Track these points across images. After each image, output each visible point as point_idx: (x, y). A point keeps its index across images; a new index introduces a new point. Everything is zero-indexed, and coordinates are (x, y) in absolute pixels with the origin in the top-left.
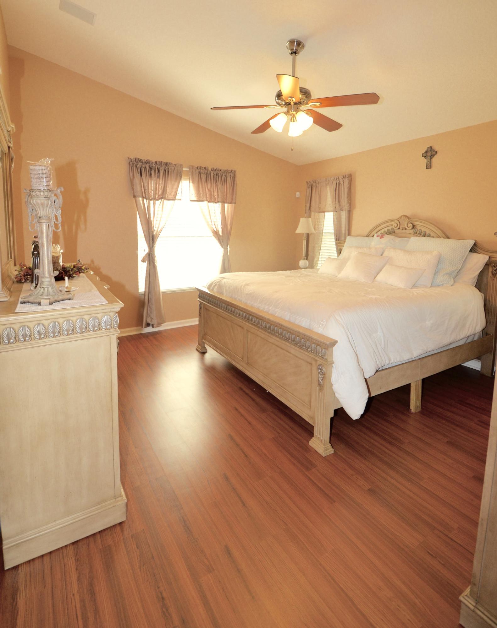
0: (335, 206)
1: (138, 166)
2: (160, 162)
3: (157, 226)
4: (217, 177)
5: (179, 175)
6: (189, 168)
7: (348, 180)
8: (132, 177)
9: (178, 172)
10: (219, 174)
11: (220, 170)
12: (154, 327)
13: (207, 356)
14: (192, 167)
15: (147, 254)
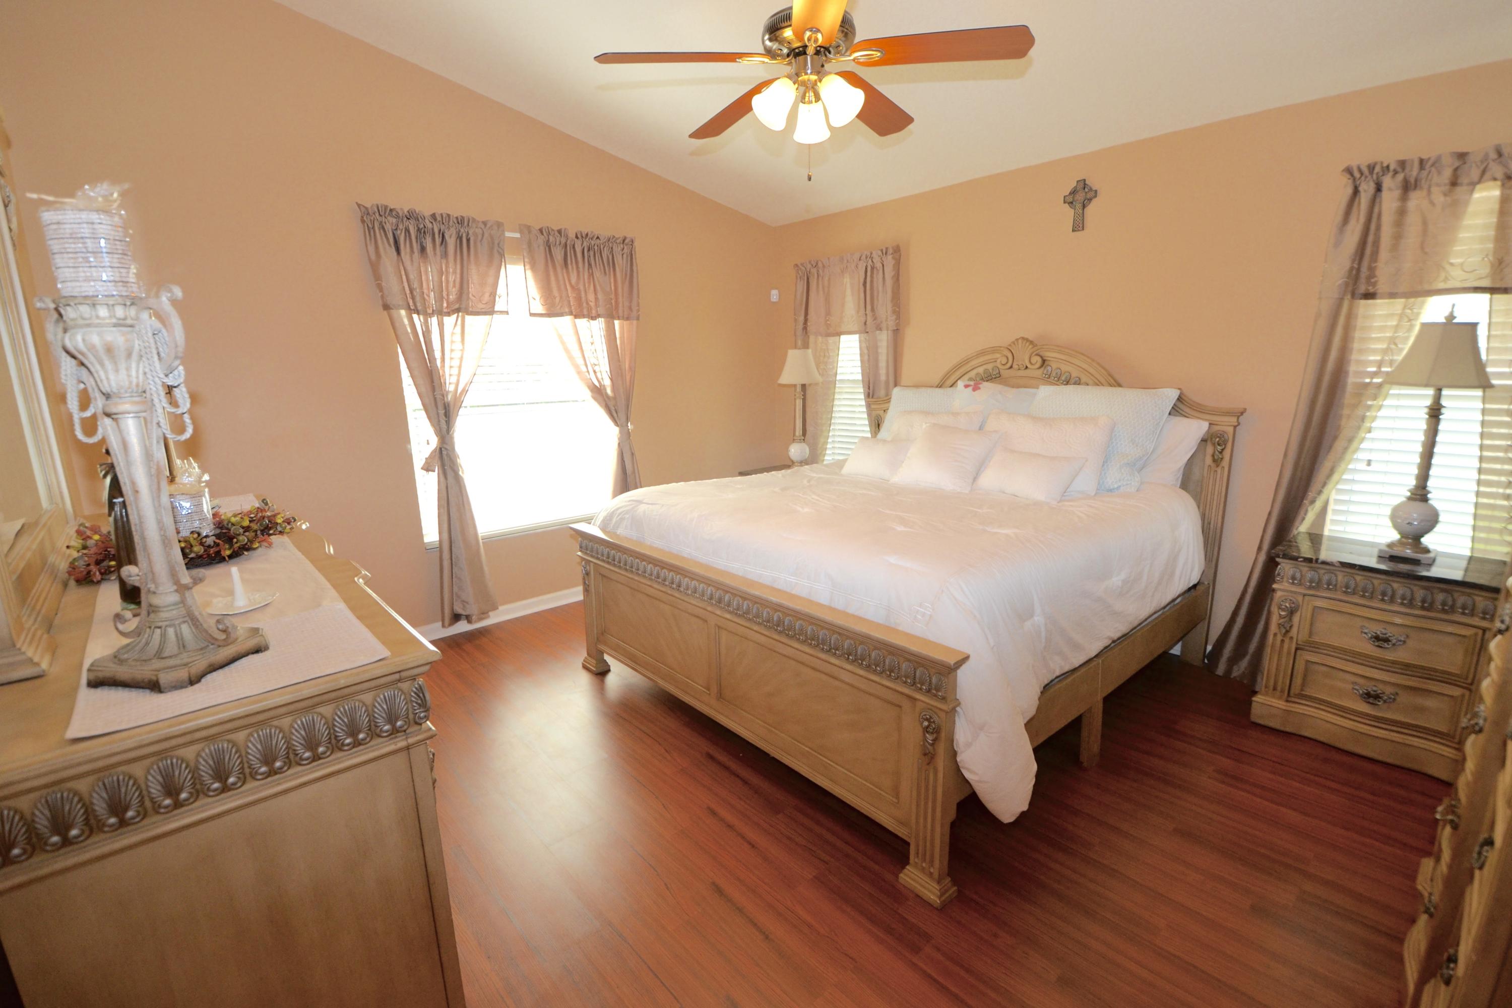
0: (863, 319)
1: (388, 227)
2: (444, 216)
3: (454, 379)
4: (592, 253)
5: (495, 251)
6: (521, 232)
7: (893, 258)
8: (373, 257)
9: (493, 243)
10: (596, 248)
11: (598, 238)
12: (473, 621)
13: (612, 680)
14: (525, 229)
15: (434, 451)
